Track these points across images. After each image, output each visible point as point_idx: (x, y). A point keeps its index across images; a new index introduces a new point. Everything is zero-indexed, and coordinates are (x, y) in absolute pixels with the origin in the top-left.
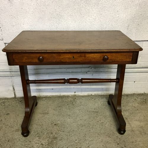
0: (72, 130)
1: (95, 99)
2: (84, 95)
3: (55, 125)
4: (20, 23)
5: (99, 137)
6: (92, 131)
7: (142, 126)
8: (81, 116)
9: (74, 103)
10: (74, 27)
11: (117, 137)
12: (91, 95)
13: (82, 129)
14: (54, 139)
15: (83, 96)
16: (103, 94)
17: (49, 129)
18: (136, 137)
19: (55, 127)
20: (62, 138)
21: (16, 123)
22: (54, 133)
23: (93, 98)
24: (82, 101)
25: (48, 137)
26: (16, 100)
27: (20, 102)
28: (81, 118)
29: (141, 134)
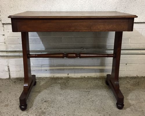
0: (62, 106)
1: (88, 81)
2: (77, 77)
3: (45, 101)
4: (17, 5)
5: (88, 112)
6: (82, 107)
7: (134, 104)
8: (72, 94)
9: (67, 84)
10: (66, 9)
11: (107, 113)
12: (84, 77)
13: (71, 106)
14: (42, 113)
15: (76, 79)
16: (96, 77)
17: (38, 105)
18: (127, 113)
19: (45, 103)
20: (50, 113)
21: (7, 100)
22: (43, 109)
23: (86, 80)
24: (75, 82)
25: (37, 111)
26: (11, 80)
27: (14, 82)
28: (72, 96)
29: (132, 111)
